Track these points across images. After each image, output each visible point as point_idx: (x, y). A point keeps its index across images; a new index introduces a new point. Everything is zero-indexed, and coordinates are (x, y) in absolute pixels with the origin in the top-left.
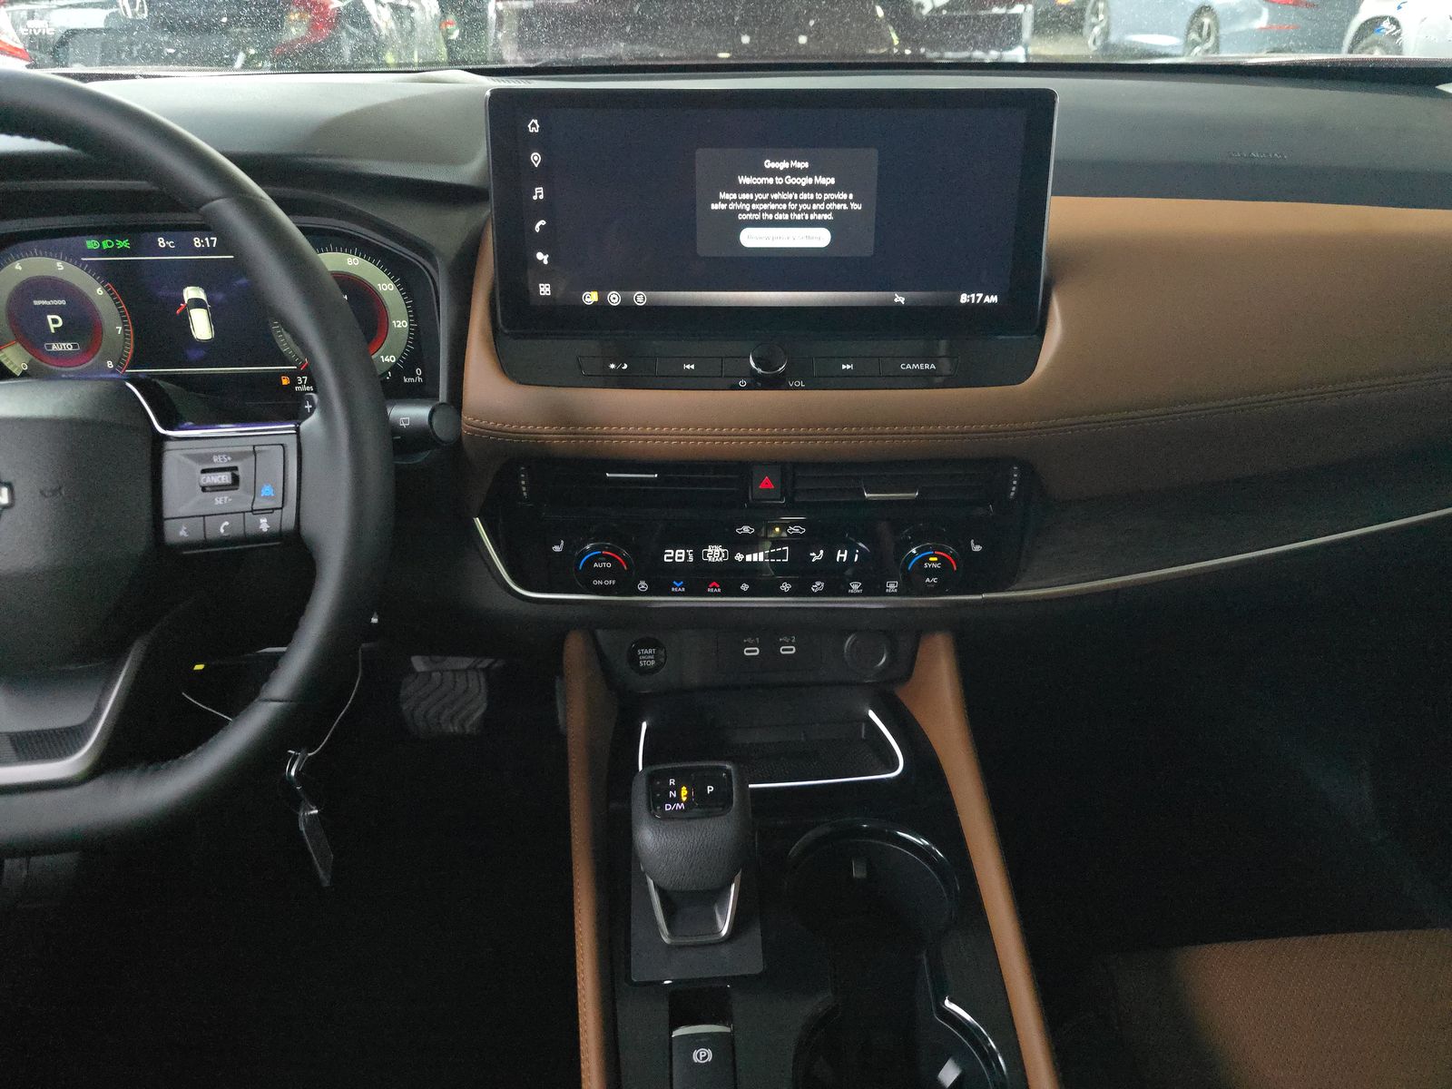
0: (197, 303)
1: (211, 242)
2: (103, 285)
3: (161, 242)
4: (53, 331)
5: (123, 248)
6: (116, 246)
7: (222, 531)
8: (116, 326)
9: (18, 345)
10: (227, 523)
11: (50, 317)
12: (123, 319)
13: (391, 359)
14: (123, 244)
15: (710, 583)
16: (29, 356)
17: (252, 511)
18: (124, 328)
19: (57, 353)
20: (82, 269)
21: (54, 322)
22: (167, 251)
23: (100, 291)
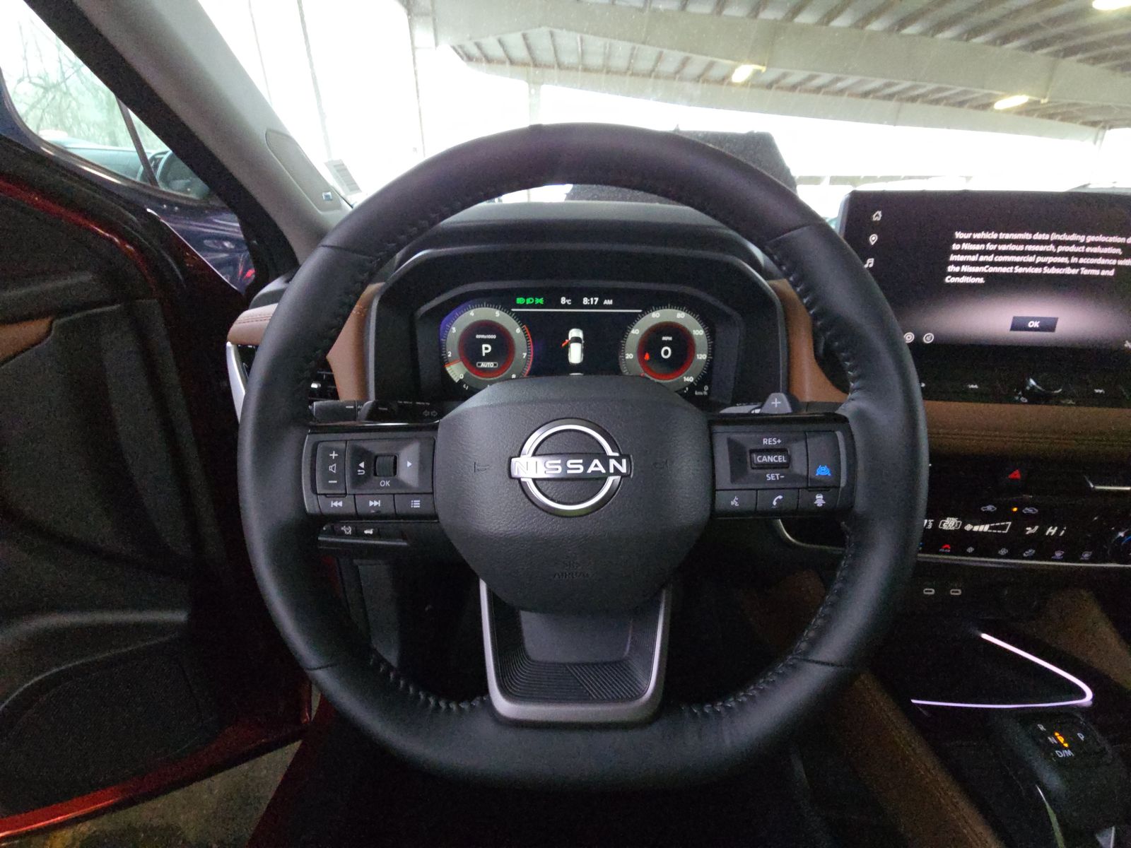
0: (577, 340)
1: (594, 301)
2: (521, 326)
3: (563, 300)
4: (484, 355)
5: (539, 304)
6: (534, 302)
7: (775, 503)
8: (523, 352)
9: (461, 363)
10: (780, 497)
11: (484, 346)
12: (528, 348)
13: (690, 379)
14: (540, 301)
15: (944, 545)
16: (466, 370)
17: (807, 488)
18: (528, 354)
19: (483, 369)
20: (511, 315)
21: (486, 349)
22: (566, 306)
23: (518, 330)
